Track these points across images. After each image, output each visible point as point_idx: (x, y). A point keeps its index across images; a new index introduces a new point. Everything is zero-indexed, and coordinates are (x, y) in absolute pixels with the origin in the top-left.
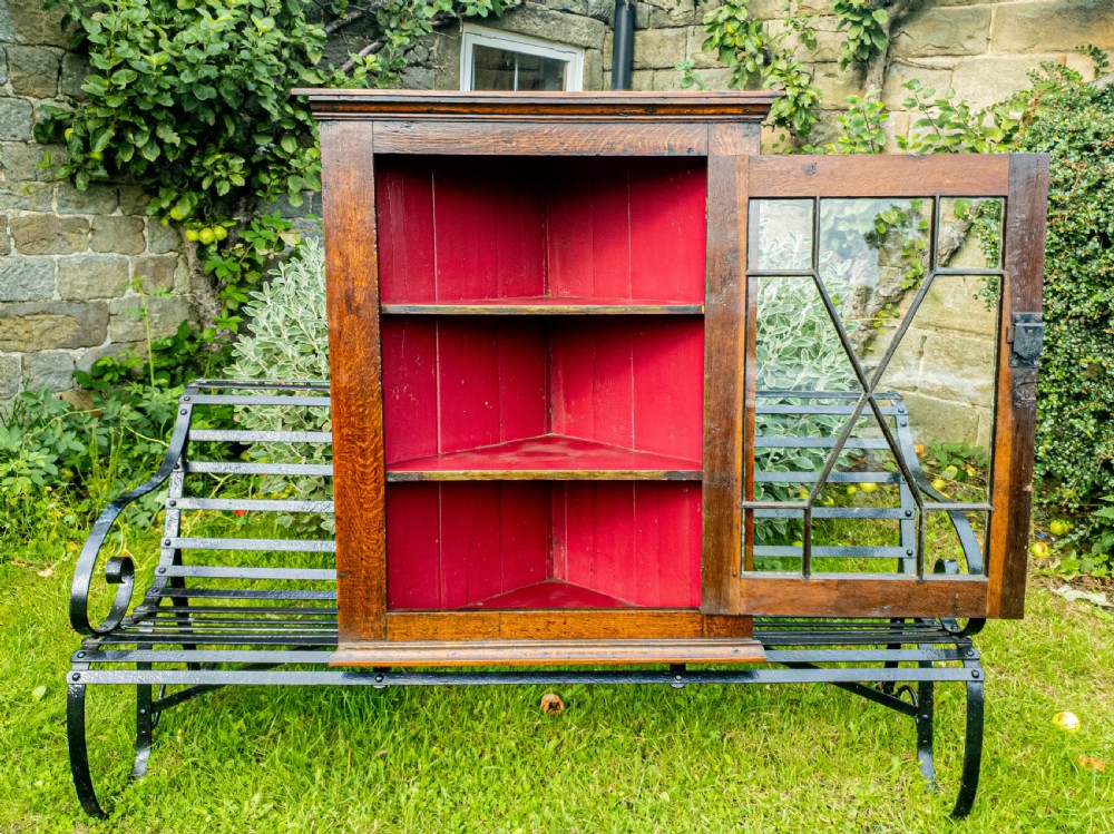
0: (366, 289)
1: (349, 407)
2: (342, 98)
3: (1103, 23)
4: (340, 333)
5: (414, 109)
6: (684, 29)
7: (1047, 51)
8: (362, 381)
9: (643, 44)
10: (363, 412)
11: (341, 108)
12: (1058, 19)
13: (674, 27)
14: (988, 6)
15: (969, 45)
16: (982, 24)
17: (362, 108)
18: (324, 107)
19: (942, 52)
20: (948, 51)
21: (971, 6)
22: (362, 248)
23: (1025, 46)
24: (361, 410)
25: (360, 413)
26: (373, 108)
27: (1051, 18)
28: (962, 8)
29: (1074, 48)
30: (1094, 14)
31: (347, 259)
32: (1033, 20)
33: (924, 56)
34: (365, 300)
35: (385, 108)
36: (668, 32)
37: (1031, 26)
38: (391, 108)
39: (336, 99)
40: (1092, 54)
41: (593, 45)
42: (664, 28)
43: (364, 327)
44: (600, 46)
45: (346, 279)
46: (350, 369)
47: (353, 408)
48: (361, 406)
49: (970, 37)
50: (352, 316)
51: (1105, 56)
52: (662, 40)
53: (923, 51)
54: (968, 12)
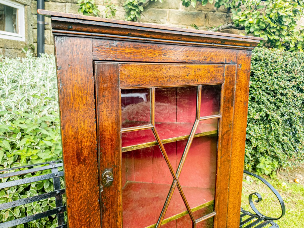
0: (89, 146)
1: (81, 221)
2: (76, 21)
3: (197, 19)
4: (74, 178)
5: (121, 32)
6: (64, 4)
7: (183, 25)
8: (88, 203)
9: (48, 7)
10: (89, 221)
11: (74, 28)
12: (186, 16)
13: (60, 2)
14: (166, 10)
15: (162, 20)
16: (165, 15)
17: (89, 29)
18: (62, 26)
19: (153, 21)
20: (155, 21)
21: (161, 9)
22: (86, 121)
23: (177, 22)
24: (88, 220)
25: (87, 222)
26: (95, 30)
27: (184, 16)
28: (159, 9)
29: (190, 24)
30: (195, 16)
31: (77, 130)
32: (179, 16)
33: (148, 22)
34: (89, 154)
35: (103, 30)
36: (57, 4)
37: (179, 17)
38: (107, 31)
39: (72, 21)
40: (195, 27)
41: (28, 4)
42: (56, 2)
43: (89, 170)
44: (30, 5)
45: (77, 142)
46: (81, 197)
47: (83, 220)
48: (87, 218)
49: (162, 18)
50: (81, 165)
51: (198, 28)
52: (56, 6)
53: (148, 21)
54: (161, 11)
